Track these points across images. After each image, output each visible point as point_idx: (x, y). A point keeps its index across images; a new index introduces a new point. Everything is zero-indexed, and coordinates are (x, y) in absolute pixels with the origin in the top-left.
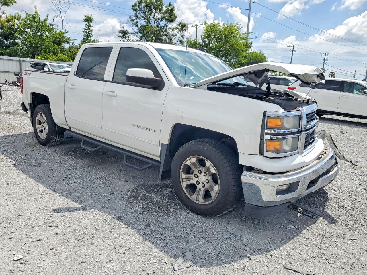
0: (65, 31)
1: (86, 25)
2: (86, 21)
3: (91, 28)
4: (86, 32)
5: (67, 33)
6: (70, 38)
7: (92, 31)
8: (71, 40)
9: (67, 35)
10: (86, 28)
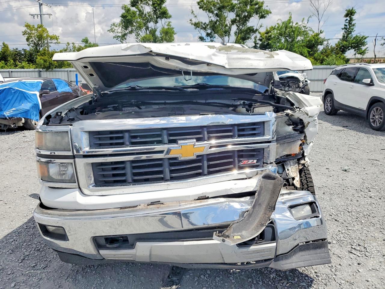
0: (320, 32)
1: (347, 20)
2: (347, 16)
3: (353, 23)
4: (346, 29)
5: (322, 33)
6: (324, 38)
7: (354, 25)
8: (325, 41)
9: (322, 36)
10: (346, 24)
